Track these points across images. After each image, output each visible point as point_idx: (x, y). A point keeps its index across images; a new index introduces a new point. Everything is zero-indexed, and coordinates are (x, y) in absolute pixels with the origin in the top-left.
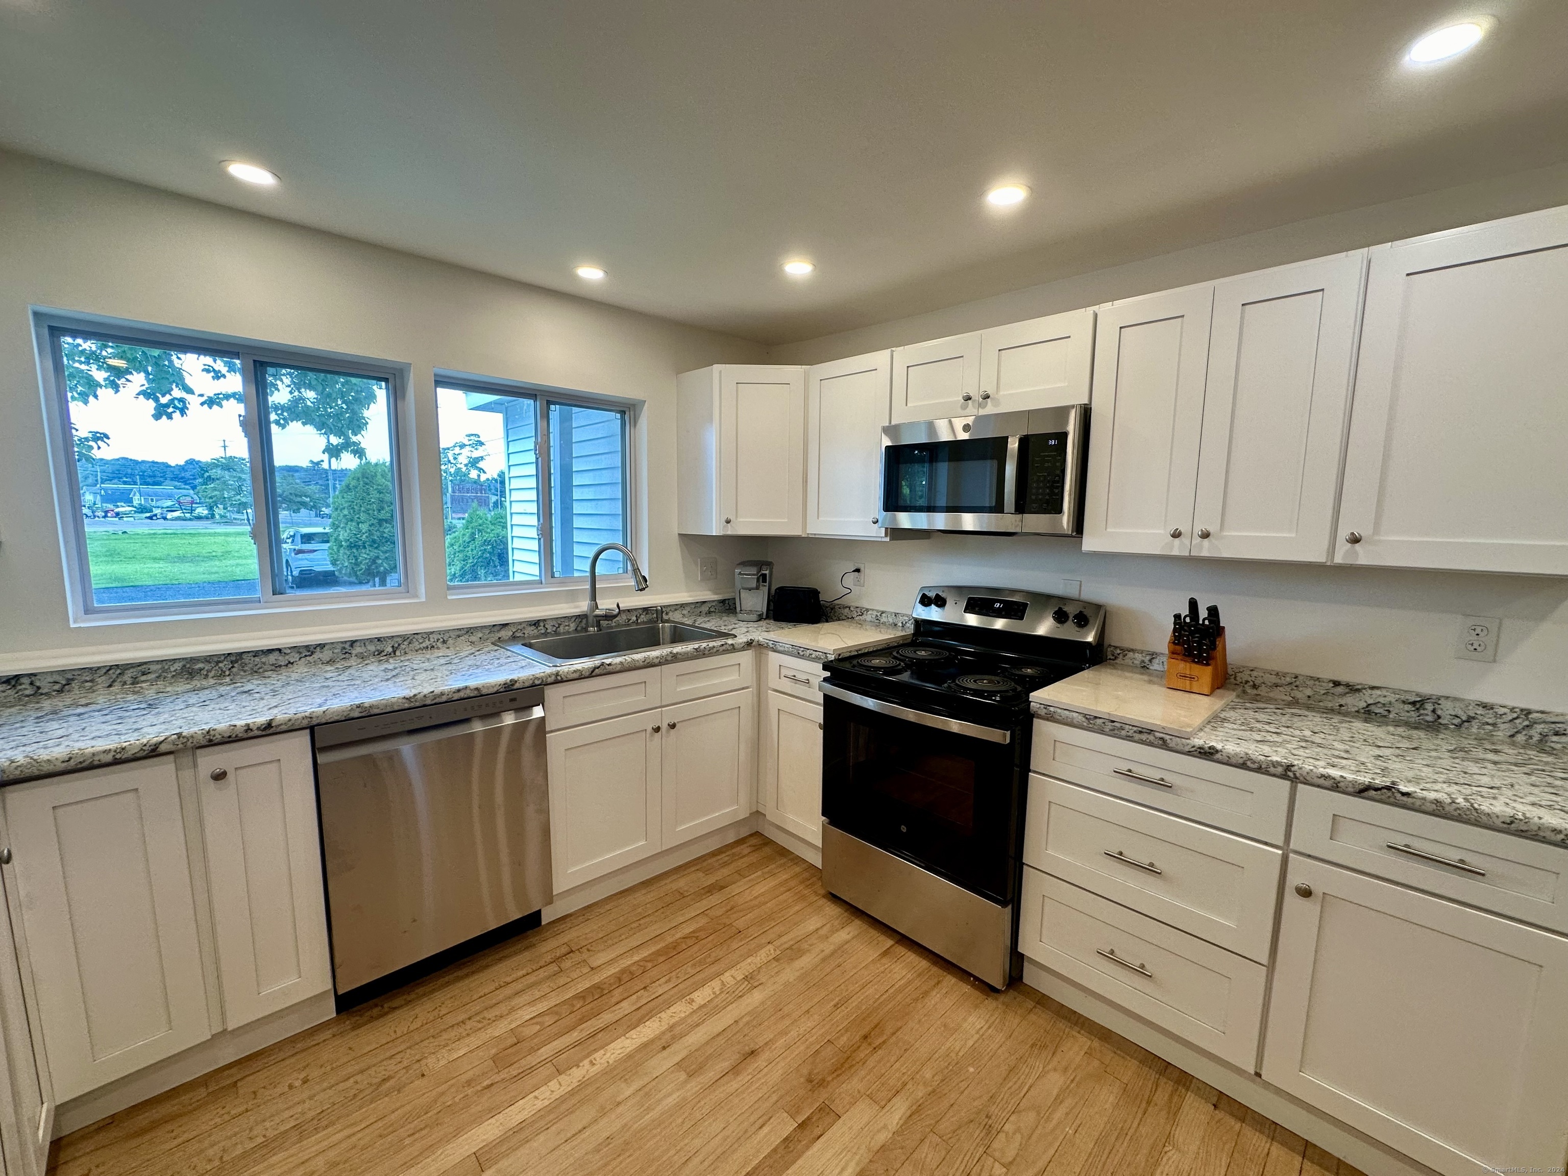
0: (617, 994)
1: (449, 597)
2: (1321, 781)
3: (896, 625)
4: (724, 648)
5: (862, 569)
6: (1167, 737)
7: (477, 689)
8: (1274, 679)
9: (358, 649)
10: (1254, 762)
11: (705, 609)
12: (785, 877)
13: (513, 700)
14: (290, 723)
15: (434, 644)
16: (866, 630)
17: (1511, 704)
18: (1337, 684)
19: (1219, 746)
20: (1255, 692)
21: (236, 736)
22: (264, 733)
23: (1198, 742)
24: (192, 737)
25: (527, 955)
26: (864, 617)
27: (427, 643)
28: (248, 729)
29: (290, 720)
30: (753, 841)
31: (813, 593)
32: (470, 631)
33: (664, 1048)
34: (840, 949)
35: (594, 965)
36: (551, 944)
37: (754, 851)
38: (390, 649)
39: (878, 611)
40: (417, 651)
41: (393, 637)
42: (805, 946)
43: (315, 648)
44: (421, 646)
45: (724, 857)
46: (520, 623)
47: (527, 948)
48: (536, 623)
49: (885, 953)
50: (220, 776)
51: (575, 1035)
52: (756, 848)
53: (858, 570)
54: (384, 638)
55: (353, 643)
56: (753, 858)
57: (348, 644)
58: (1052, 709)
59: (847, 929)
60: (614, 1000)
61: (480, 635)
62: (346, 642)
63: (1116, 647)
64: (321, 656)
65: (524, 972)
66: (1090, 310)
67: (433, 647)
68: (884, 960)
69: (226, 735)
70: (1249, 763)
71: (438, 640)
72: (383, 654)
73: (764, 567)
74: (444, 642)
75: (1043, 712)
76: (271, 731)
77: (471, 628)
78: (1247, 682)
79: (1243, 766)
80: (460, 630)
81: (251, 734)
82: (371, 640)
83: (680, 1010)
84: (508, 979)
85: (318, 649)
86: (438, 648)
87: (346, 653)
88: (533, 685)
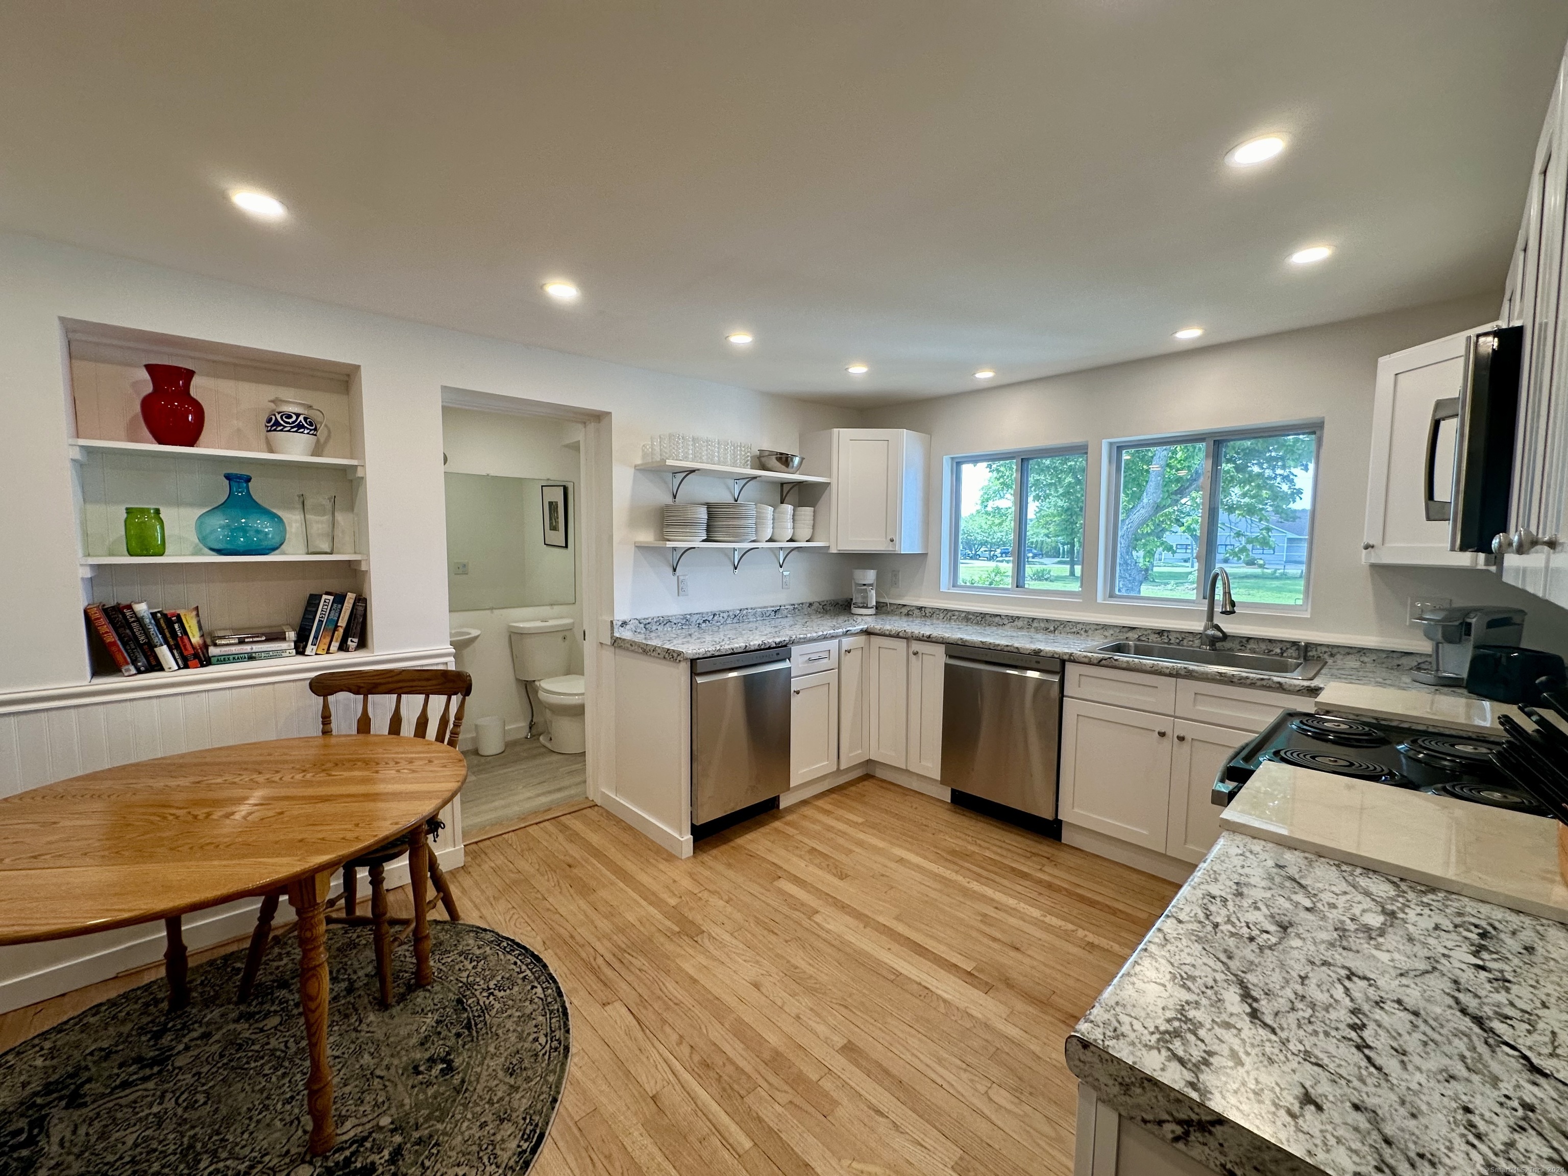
13: (1038, 662)
15: (1079, 631)
21: (921, 638)
28: (924, 636)
35: (1045, 869)
41: (1054, 620)
44: (1071, 630)
54: (1050, 620)
55: (1033, 620)
62: (1030, 618)
64: (1020, 622)
71: (1082, 629)
76: (931, 640)
88: (1053, 657)
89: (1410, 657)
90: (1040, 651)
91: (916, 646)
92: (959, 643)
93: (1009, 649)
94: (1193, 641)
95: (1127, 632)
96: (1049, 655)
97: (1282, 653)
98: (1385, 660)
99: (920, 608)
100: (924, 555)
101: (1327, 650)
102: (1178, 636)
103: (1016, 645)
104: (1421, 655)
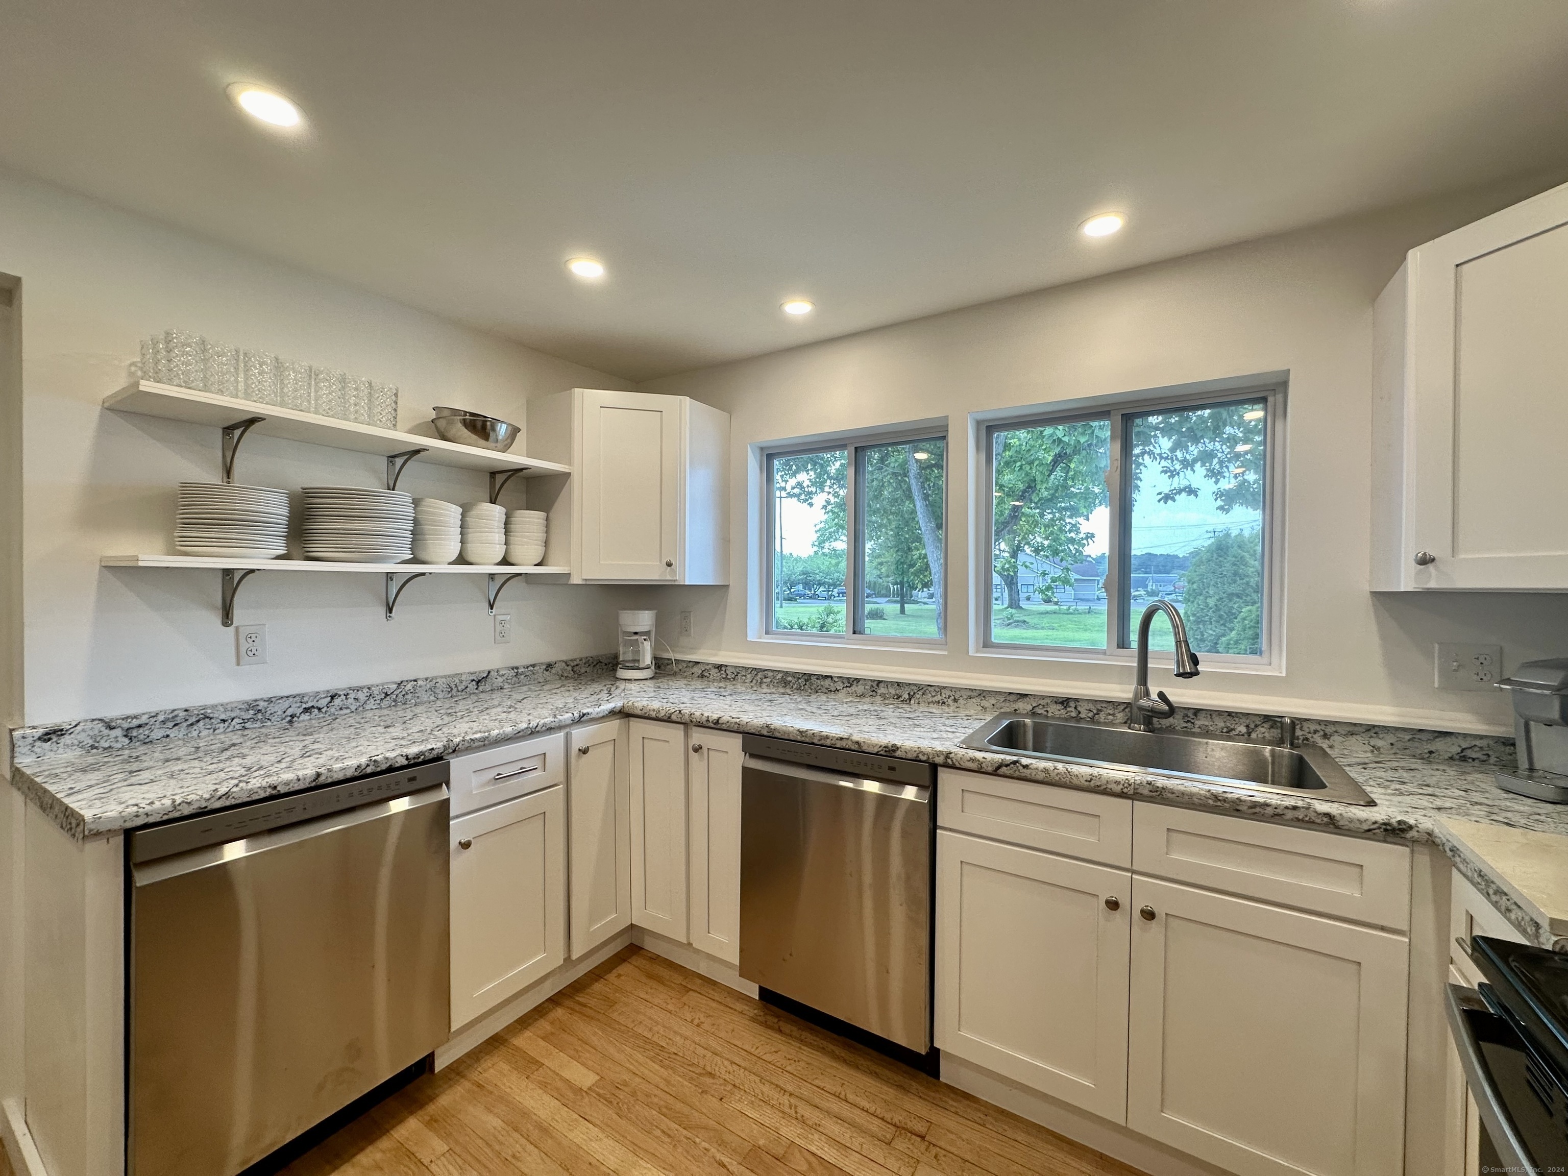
7: (857, 743)
13: (892, 769)
14: (728, 724)
15: (945, 700)
21: (703, 723)
25: (890, 1093)
27: (939, 697)
28: (708, 720)
29: (728, 722)
32: (982, 693)
38: (907, 697)
40: (929, 703)
44: (934, 699)
46: (1043, 697)
47: (900, 1087)
54: (903, 683)
61: (993, 701)
62: (874, 681)
65: (867, 1105)
67: (944, 703)
69: (699, 720)
71: (949, 696)
72: (901, 699)
74: (955, 700)
76: (721, 727)
77: (985, 692)
80: (971, 690)
81: (709, 725)
82: (892, 683)
85: (855, 682)
86: (949, 706)
87: (873, 690)
88: (917, 760)
89: (1448, 739)
90: (895, 748)
91: (698, 737)
92: (765, 732)
93: (843, 744)
94: (1113, 715)
95: (1015, 701)
96: (909, 756)
97: (1249, 734)
98: (1408, 744)
99: (719, 667)
100: (723, 588)
101: (1318, 728)
102: (1091, 706)
103: (856, 737)
104: (1465, 736)
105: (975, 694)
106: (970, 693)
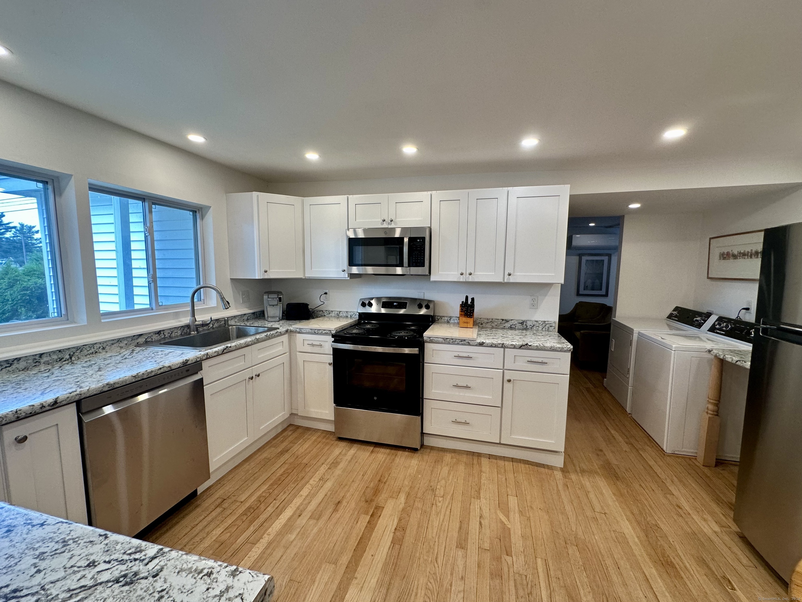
0: (262, 507)
1: (102, 321)
2: (511, 347)
3: (347, 317)
4: (277, 334)
5: (328, 293)
6: (470, 341)
7: (169, 367)
8: (486, 321)
9: (45, 359)
10: (494, 344)
11: (245, 318)
12: (315, 438)
13: (188, 371)
14: (68, 399)
15: (97, 350)
16: (332, 320)
17: (541, 320)
18: (503, 320)
19: (484, 342)
20: (482, 326)
21: (35, 412)
22: (52, 407)
23: (479, 341)
24: (6, 417)
26: (331, 314)
27: (93, 350)
28: (43, 406)
29: (68, 398)
30: (291, 428)
31: (306, 305)
32: (119, 340)
33: (300, 516)
34: (354, 457)
35: (242, 500)
36: (210, 501)
37: (294, 432)
38: (68, 357)
39: (338, 311)
40: (86, 356)
41: (69, 348)
42: (338, 460)
43: (13, 361)
44: (89, 352)
45: (280, 438)
46: (150, 333)
47: (196, 507)
48: (159, 333)
49: (372, 452)
50: (22, 440)
51: (252, 529)
52: (294, 431)
53: (326, 293)
54: (63, 350)
55: (41, 355)
56: (295, 435)
57: (38, 356)
58: (432, 338)
59: (353, 449)
60: (262, 510)
61: (126, 342)
62: (36, 355)
63: (438, 316)
64: (17, 366)
65: (203, 517)
66: (429, 193)
67: (96, 352)
68: (373, 454)
69: (29, 412)
70: (493, 345)
71: (99, 348)
72: (63, 360)
73: (280, 294)
74: (104, 348)
75: (428, 340)
76: (57, 405)
77: (120, 339)
78: (479, 323)
79: (491, 346)
80: (113, 340)
81: (44, 409)
82: (54, 352)
83: (297, 502)
84: (196, 523)
85: (15, 361)
86: (100, 353)
87: (37, 362)
88: (197, 361)
90: (187, 361)
92: (106, 389)
93: (162, 371)
94: (177, 332)
96: (193, 361)
102: (169, 331)
105: (115, 341)
106: (113, 342)
